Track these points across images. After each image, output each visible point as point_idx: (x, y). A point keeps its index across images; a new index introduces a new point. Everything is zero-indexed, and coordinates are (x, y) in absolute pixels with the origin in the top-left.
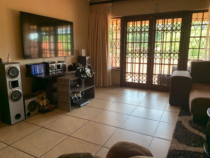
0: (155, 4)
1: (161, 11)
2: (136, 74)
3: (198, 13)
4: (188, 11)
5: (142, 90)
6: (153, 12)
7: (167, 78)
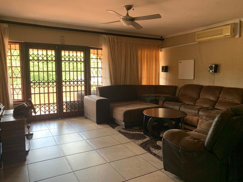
0: (61, 36)
1: (67, 43)
2: (42, 105)
3: (94, 49)
4: (88, 47)
5: (54, 120)
6: (59, 43)
7: (77, 103)
